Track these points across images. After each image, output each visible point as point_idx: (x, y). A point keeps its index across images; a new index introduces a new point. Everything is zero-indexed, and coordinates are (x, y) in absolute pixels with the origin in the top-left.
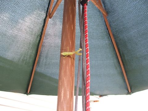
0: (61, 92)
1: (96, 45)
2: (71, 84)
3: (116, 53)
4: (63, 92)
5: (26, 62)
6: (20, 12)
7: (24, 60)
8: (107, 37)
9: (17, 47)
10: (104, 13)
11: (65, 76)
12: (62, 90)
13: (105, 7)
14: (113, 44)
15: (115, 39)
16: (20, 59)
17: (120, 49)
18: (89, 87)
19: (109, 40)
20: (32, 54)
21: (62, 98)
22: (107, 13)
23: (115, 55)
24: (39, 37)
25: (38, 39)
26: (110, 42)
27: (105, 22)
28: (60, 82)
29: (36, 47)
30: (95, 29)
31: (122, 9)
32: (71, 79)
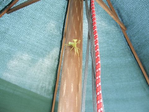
0: (64, 85)
1: (118, 64)
2: (76, 76)
3: (142, 72)
4: (65, 85)
5: (45, 90)
6: (35, 34)
7: (43, 87)
8: (129, 54)
9: (35, 72)
10: (122, 26)
11: (68, 67)
12: (64, 83)
13: (122, 20)
14: (137, 61)
15: (138, 55)
16: (38, 86)
17: (146, 66)
18: (100, 77)
19: (132, 57)
20: (51, 81)
21: (64, 92)
22: (126, 27)
23: (141, 74)
24: (57, 61)
25: (56, 63)
26: (133, 60)
27: (125, 37)
28: (63, 75)
29: (55, 72)
30: (115, 46)
31: (140, 20)
32: (76, 70)
